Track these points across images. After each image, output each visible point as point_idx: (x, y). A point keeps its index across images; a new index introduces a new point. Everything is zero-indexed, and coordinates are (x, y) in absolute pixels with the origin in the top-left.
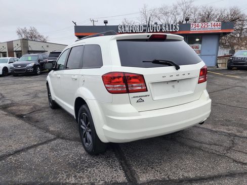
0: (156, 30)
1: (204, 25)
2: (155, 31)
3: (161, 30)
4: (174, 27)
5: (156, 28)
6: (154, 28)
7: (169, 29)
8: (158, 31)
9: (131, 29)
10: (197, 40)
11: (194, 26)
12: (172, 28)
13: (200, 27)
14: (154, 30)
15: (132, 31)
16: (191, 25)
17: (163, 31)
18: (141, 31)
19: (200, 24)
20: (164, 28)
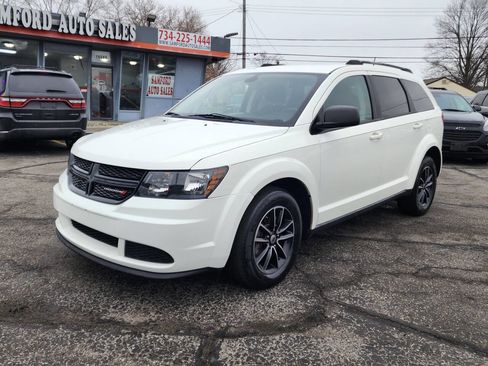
0: (85, 30)
1: (182, 37)
2: (81, 32)
3: (96, 32)
4: (125, 32)
5: (84, 25)
6: (79, 24)
7: (115, 34)
8: (90, 34)
9: (16, 16)
10: (161, 66)
11: (164, 36)
12: (121, 32)
13: (175, 40)
14: (78, 30)
15: (20, 22)
16: (160, 33)
17: (102, 36)
18: (45, 28)
19: (175, 34)
20: (102, 28)
